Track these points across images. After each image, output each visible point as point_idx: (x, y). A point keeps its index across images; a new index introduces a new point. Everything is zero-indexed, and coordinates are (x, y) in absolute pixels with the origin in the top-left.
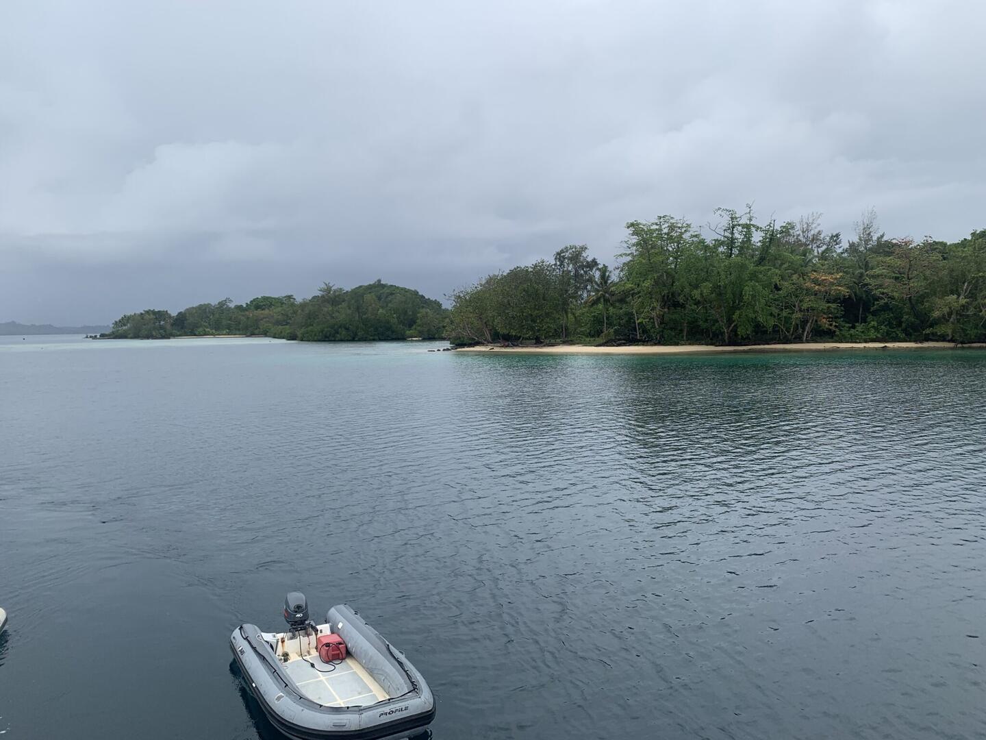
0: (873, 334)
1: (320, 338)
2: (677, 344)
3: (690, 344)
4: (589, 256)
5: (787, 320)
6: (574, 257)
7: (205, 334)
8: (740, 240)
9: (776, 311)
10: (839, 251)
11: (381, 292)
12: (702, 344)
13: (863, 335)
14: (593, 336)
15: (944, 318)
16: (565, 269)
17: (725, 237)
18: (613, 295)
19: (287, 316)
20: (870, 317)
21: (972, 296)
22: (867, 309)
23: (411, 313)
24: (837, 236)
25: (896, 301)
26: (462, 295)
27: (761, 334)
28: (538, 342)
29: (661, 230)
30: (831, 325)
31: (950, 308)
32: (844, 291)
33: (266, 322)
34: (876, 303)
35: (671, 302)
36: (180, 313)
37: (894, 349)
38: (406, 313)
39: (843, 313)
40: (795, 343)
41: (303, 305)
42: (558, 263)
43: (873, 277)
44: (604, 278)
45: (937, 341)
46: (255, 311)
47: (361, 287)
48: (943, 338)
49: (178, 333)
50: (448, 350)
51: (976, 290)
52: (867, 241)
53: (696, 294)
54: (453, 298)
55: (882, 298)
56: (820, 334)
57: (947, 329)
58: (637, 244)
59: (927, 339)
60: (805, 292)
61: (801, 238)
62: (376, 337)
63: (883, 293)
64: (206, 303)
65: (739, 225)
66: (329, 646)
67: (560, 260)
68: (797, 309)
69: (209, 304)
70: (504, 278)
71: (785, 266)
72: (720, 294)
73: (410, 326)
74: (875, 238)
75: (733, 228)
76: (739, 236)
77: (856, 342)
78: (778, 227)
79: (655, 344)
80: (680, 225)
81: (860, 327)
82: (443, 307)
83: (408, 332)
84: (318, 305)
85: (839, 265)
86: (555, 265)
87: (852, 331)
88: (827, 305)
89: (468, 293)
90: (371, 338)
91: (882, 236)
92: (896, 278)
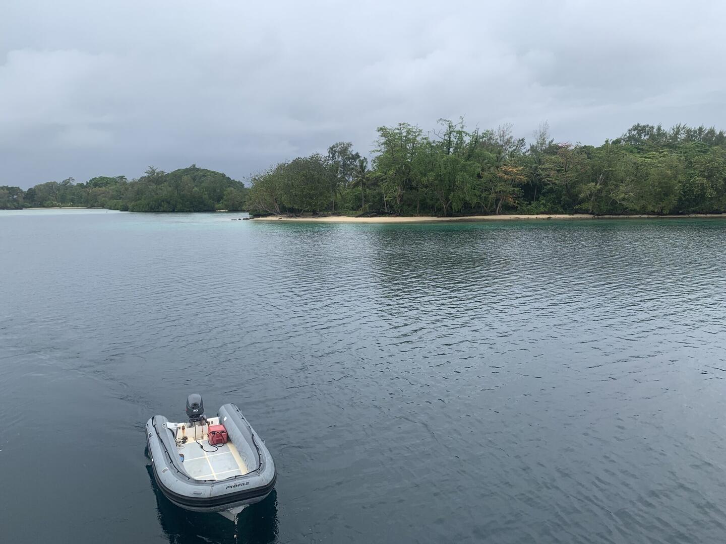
0: (542, 209)
1: (146, 209)
2: (412, 216)
3: (421, 216)
4: (353, 150)
5: (486, 199)
6: (341, 151)
7: (53, 206)
8: (455, 142)
9: (478, 193)
10: (524, 151)
11: (195, 174)
12: (429, 216)
13: (535, 209)
14: (355, 210)
15: (588, 199)
16: (336, 160)
17: (444, 140)
18: (368, 180)
19: (120, 192)
20: (541, 197)
21: (605, 183)
22: (539, 192)
23: (218, 191)
24: (523, 140)
25: (558, 186)
26: (257, 178)
27: (469, 209)
28: (315, 214)
29: (401, 134)
30: (515, 202)
31: (591, 191)
32: (524, 179)
33: (103, 197)
34: (545, 187)
35: (408, 185)
36: (30, 189)
37: (555, 219)
38: (215, 191)
39: (523, 194)
40: (491, 215)
41: (133, 184)
42: (331, 155)
43: (543, 170)
44: (363, 168)
45: (583, 214)
46: (94, 189)
47: (179, 170)
48: (586, 212)
49: (30, 205)
50: (247, 219)
51: (608, 179)
52: (542, 144)
53: (424, 179)
54: (250, 180)
55: (549, 184)
56: (508, 209)
57: (588, 206)
58: (385, 143)
59: (576, 212)
60: (498, 179)
61: (498, 141)
62: (192, 209)
63: (549, 181)
64: (53, 181)
65: (454, 132)
66: (214, 434)
67: (332, 153)
68: (492, 191)
69: (55, 182)
70: (289, 166)
71: (486, 161)
72: (441, 180)
73: (218, 201)
74: (547, 143)
75: (450, 133)
76: (454, 140)
77: (531, 215)
78: (480, 134)
79: (397, 216)
80: (414, 130)
81: (534, 204)
82: (245, 187)
83: (217, 206)
84: (145, 184)
85: (522, 161)
86: (329, 156)
87: (529, 207)
88: (512, 189)
89: (262, 177)
90: (188, 209)
91: (552, 141)
92: (558, 171)
